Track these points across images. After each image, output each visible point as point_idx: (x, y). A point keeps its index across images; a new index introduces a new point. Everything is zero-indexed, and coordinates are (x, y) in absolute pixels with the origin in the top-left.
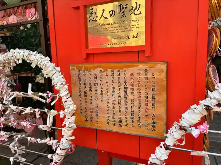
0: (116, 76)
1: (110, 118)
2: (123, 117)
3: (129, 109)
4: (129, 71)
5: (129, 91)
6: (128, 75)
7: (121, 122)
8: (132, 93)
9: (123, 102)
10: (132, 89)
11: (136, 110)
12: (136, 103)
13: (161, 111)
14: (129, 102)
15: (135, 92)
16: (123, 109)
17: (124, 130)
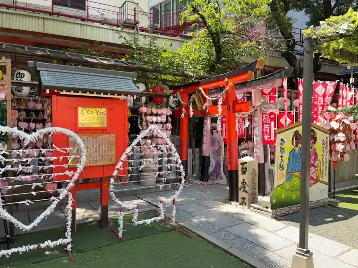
0: (95, 140)
1: (92, 160)
2: (98, 158)
3: (101, 154)
4: (101, 137)
5: (101, 146)
6: (101, 140)
7: (96, 160)
8: (102, 147)
9: (98, 151)
10: (102, 145)
11: (104, 154)
12: (104, 151)
13: (114, 153)
14: (101, 151)
15: (103, 146)
16: (98, 154)
17: (99, 164)
